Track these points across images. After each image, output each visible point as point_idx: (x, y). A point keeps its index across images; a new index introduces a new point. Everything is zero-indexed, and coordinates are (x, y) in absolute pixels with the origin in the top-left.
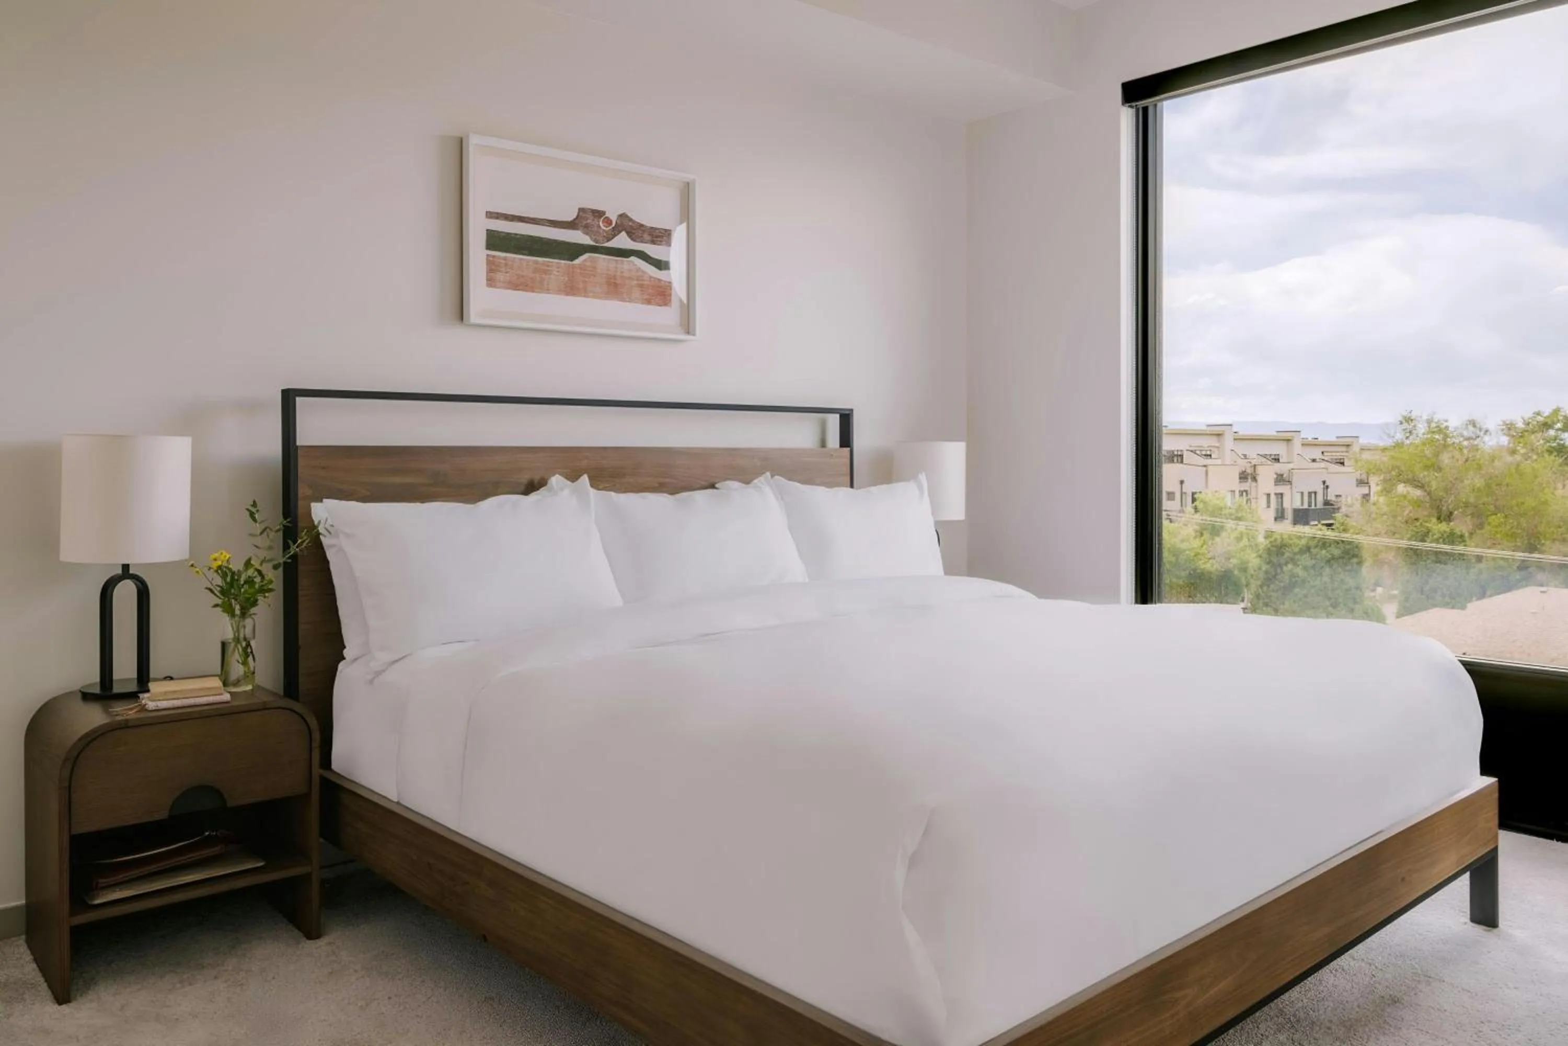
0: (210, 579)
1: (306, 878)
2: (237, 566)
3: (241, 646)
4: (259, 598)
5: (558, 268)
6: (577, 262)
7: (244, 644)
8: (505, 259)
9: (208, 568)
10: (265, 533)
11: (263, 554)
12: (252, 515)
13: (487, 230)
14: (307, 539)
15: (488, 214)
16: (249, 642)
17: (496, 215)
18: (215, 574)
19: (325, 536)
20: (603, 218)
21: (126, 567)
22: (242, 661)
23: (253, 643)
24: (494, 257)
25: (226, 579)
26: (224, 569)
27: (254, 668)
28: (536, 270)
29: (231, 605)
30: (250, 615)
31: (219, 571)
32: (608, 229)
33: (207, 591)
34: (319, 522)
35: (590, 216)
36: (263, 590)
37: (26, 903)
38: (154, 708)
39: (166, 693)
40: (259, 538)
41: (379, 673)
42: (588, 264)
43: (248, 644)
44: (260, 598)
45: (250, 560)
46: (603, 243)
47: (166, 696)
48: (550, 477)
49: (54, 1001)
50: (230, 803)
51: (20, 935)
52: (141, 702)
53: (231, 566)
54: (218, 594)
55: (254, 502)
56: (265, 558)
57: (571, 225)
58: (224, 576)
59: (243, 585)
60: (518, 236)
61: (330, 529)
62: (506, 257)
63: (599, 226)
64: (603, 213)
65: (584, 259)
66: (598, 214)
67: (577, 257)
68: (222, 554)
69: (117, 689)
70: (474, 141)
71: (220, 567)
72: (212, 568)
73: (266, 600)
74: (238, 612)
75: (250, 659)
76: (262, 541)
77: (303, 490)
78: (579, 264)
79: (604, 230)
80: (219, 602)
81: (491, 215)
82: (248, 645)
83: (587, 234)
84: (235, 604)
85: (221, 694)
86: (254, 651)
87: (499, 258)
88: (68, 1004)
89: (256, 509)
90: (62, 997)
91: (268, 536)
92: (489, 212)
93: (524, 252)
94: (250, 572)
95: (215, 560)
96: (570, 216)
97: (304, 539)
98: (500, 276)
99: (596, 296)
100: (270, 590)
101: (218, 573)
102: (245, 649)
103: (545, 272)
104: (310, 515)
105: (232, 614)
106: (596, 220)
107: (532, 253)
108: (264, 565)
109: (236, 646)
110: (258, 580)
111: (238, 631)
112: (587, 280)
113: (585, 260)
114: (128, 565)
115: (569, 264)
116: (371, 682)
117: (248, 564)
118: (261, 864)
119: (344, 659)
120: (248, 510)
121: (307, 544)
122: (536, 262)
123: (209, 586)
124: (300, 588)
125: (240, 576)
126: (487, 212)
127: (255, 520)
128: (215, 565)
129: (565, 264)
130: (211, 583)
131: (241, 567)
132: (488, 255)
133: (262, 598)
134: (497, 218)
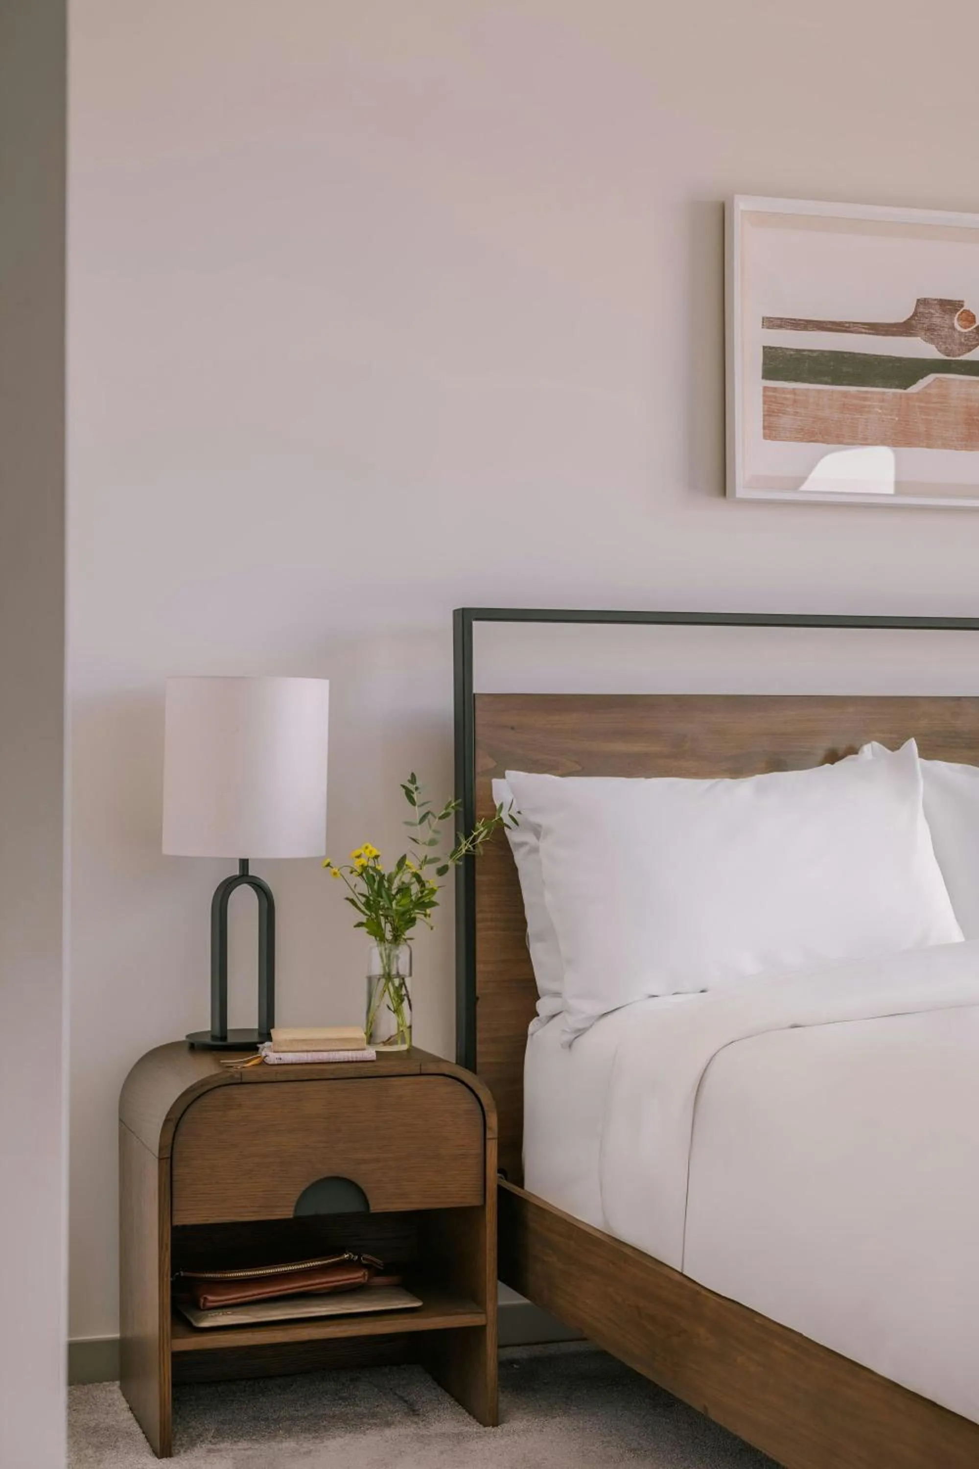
0: (353, 887)
1: (479, 1331)
2: (387, 867)
3: (393, 985)
4: (418, 916)
5: (883, 401)
6: (913, 389)
7: (397, 982)
8: (794, 392)
9: (349, 870)
10: (427, 821)
11: (424, 851)
12: (409, 794)
13: (764, 348)
14: (484, 830)
15: (765, 320)
16: (403, 979)
17: (779, 322)
18: (359, 878)
19: (509, 827)
20: (959, 313)
21: (244, 863)
22: (394, 1008)
23: (408, 981)
24: (775, 389)
25: (373, 887)
26: (371, 872)
27: (411, 1021)
28: (844, 407)
29: (379, 924)
30: (405, 940)
31: (364, 875)
32: (966, 331)
33: (348, 902)
34: (501, 806)
35: (936, 312)
36: (423, 904)
37: (121, 1337)
38: (276, 1062)
39: (292, 1041)
40: (419, 827)
41: (580, 1032)
42: (933, 391)
43: (402, 981)
44: (418, 914)
45: (404, 858)
46: (959, 355)
47: (293, 1045)
48: (862, 745)
49: (154, 1455)
50: (376, 1207)
51: (113, 1380)
52: (261, 1054)
53: (379, 868)
54: (363, 908)
55: (413, 775)
56: (426, 857)
57: (905, 329)
58: (370, 881)
59: (394, 896)
60: (815, 354)
61: (516, 816)
62: (794, 389)
63: (953, 328)
64: (960, 304)
65: (925, 384)
66: (950, 306)
67: (913, 381)
68: (367, 848)
69: (231, 1039)
70: (742, 206)
71: (364, 868)
72: (356, 871)
73: (427, 919)
74: (389, 936)
75: (405, 1004)
76: (424, 832)
77: (483, 761)
78: (918, 393)
79: (961, 334)
80: (364, 919)
81: (771, 323)
82: (403, 984)
83: (931, 341)
84: (386, 923)
85: (364, 1049)
86: (410, 993)
87: (783, 390)
88: (168, 1458)
89: (415, 786)
90: (164, 1451)
91: (430, 825)
92: (767, 318)
93: (826, 379)
94: (406, 877)
95: (359, 857)
96: (902, 313)
97: (481, 831)
98: (786, 421)
99: (946, 445)
100: (432, 904)
101: (363, 877)
102: (398, 990)
103: (860, 409)
104: (491, 796)
105: (382, 939)
106: (947, 317)
107: (837, 380)
108: (425, 867)
109: (386, 985)
110: (415, 888)
111: (389, 965)
112: (931, 418)
113: (928, 386)
114: (247, 860)
115: (901, 394)
116: (570, 1045)
117: (401, 863)
118: (418, 1304)
119: (538, 1015)
120: (404, 787)
121: (484, 838)
122: (845, 395)
123: (352, 896)
124: (477, 909)
125: (390, 881)
126: (763, 318)
127: (412, 801)
128: (357, 864)
129: (894, 394)
130: (354, 892)
131: (393, 869)
132: (765, 389)
133: (422, 916)
134: (780, 327)
